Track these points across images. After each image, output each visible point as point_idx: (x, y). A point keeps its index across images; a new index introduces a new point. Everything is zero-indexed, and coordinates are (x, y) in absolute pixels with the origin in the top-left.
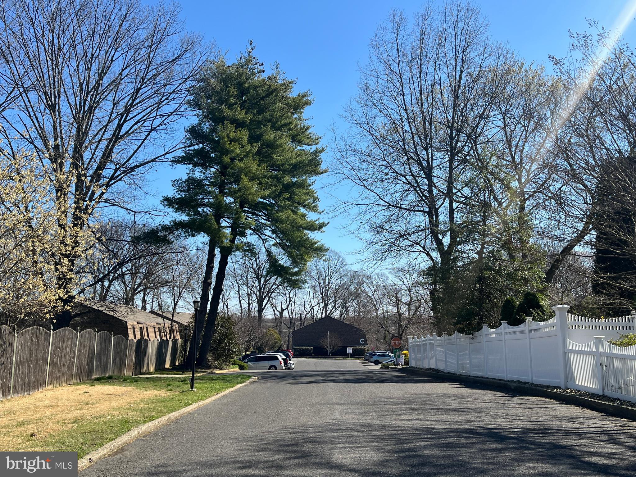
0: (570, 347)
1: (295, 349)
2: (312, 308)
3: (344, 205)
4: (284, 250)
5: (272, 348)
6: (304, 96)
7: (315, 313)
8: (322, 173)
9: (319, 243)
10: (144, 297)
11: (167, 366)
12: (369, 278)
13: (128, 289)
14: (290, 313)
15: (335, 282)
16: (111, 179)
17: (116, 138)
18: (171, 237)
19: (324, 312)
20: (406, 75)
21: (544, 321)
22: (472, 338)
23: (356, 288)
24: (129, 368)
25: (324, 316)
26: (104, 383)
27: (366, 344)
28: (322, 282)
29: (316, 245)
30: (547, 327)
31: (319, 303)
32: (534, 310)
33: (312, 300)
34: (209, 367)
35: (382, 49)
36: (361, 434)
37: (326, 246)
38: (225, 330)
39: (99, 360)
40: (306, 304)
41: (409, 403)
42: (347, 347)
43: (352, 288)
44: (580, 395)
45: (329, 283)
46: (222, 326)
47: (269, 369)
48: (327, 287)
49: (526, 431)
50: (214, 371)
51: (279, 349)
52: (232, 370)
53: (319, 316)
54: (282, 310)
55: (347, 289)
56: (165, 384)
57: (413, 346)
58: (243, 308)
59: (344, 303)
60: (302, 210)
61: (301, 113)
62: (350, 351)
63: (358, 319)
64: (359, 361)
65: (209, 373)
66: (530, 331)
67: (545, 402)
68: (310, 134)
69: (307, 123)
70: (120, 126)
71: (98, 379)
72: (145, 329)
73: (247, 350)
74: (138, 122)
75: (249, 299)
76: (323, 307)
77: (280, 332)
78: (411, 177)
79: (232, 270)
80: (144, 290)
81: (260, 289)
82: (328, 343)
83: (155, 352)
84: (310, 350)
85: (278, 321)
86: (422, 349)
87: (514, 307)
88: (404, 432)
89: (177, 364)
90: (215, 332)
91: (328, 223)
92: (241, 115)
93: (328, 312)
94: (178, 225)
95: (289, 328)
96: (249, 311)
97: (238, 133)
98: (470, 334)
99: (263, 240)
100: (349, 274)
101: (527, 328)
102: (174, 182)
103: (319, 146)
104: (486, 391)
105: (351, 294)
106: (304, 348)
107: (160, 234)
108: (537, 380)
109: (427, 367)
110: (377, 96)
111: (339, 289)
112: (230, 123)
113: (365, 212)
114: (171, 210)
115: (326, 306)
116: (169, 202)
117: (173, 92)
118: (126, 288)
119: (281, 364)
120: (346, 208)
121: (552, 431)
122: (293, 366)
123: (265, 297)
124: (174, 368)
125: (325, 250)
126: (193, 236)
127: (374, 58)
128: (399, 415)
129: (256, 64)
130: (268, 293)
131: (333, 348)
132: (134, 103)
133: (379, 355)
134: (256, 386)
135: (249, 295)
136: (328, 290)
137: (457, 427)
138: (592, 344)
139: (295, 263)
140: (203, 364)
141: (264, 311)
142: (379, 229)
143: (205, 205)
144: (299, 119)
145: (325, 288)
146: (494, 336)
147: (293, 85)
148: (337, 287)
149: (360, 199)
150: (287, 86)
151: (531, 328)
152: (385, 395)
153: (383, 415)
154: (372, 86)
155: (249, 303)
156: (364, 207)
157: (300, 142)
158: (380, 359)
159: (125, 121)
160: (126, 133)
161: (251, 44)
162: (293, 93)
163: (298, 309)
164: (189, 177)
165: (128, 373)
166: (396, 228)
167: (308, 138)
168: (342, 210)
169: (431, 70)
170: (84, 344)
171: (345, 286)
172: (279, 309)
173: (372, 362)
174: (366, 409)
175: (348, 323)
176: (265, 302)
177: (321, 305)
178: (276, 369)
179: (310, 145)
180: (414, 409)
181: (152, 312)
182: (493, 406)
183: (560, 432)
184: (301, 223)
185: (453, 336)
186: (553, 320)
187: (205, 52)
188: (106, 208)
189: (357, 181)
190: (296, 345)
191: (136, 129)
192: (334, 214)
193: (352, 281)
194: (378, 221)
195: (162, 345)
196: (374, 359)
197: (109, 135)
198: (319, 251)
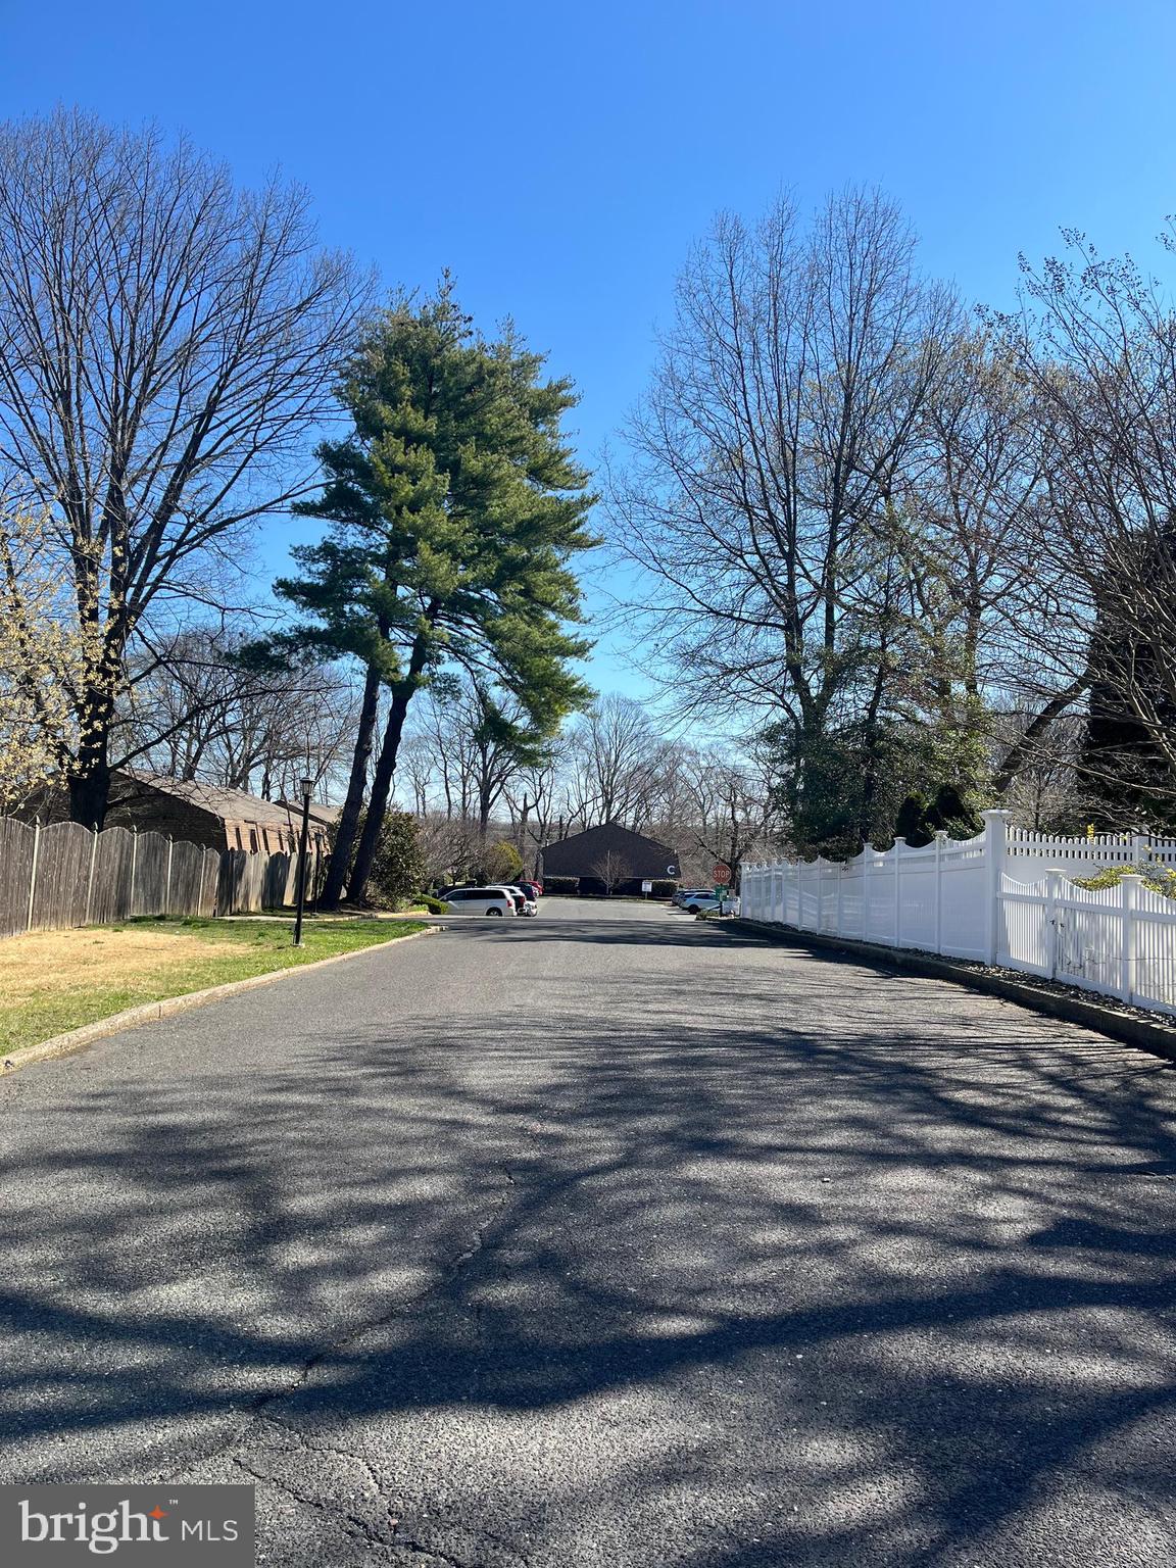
0: (1006, 890)
1: (545, 880)
2: (582, 807)
3: (625, 610)
4: (516, 693)
5: (503, 878)
6: (560, 388)
7: (588, 816)
8: (591, 546)
9: (579, 682)
10: (266, 775)
11: (288, 901)
12: (694, 753)
13: (236, 757)
14: (541, 813)
15: (629, 759)
16: (180, 543)
17: (188, 465)
18: (293, 660)
19: (604, 815)
20: (747, 348)
21: (968, 838)
22: (845, 869)
23: (666, 772)
24: (207, 902)
25: (604, 822)
26: (150, 928)
27: (678, 874)
28: (603, 759)
29: (575, 686)
30: (972, 849)
31: (595, 798)
32: (952, 819)
33: (583, 792)
34: (369, 906)
35: (701, 296)
36: (550, 1035)
37: (594, 687)
38: (400, 839)
39: (143, 881)
40: (572, 798)
41: (678, 982)
42: (641, 880)
43: (659, 772)
44: (1010, 978)
45: (616, 762)
46: (396, 833)
47: (488, 914)
48: (613, 767)
49: (868, 1039)
50: (374, 914)
51: (517, 878)
52: (414, 913)
53: (595, 821)
54: (527, 809)
55: (650, 772)
56: (257, 933)
57: (749, 881)
58: (453, 801)
59: (643, 799)
60: (552, 617)
61: (554, 422)
62: (647, 887)
63: (668, 828)
64: (662, 906)
65: (364, 917)
66: (942, 858)
67: (942, 989)
68: (568, 465)
69: (563, 445)
70: (197, 440)
71: (136, 920)
72: (261, 834)
73: (456, 877)
74: (231, 432)
75: (464, 786)
76: (604, 806)
77: (522, 850)
78: (757, 558)
79: (435, 730)
80: (268, 761)
81: (485, 767)
82: (608, 870)
83: (261, 876)
84: (574, 882)
85: (518, 829)
86: (763, 885)
87: (921, 811)
88: (634, 1034)
89: (309, 898)
90: (381, 842)
91: (595, 643)
92: (417, 421)
93: (613, 814)
94: (309, 636)
95: (540, 842)
96: (465, 809)
97: (413, 454)
98: (841, 860)
99: (472, 672)
100: (655, 746)
101: (936, 852)
102: (296, 550)
103: (588, 492)
104: (845, 966)
105: (656, 783)
106: (561, 878)
107: (273, 652)
108: (947, 949)
109: (770, 920)
110: (691, 393)
111: (634, 772)
112: (394, 436)
113: (664, 624)
114: (291, 604)
115: (608, 804)
116: (287, 589)
117: (299, 373)
118: (231, 756)
119: (510, 905)
120: (628, 616)
121: (917, 1042)
122: (534, 911)
123: (495, 782)
124: (301, 907)
125: (590, 695)
126: (335, 658)
127: (686, 315)
128: (645, 1002)
129: (458, 318)
130: (500, 776)
131: (617, 881)
132: (223, 396)
133: (698, 897)
134: (431, 942)
135: (464, 779)
136: (614, 774)
137: (739, 1028)
138: (1042, 883)
139: (537, 718)
140: (357, 901)
141: (492, 808)
142: (691, 657)
143: (357, 600)
144: (552, 435)
145: (609, 770)
146: (881, 865)
147: (541, 364)
148: (631, 769)
149: (654, 598)
150: (526, 366)
151: (944, 851)
152: (648, 966)
153: (616, 1001)
154: (683, 374)
155: (464, 793)
156: (661, 615)
157: (549, 483)
158: (700, 903)
159: (206, 431)
160: (208, 455)
161: (446, 277)
162: (538, 384)
163: (556, 807)
164: (325, 543)
165: (203, 911)
166: (726, 657)
167: (566, 474)
168: (621, 619)
169: (795, 340)
170: (109, 855)
171: (647, 769)
172: (521, 806)
173: (684, 909)
174: (589, 989)
175: (648, 836)
176: (494, 792)
177: (600, 802)
178: (501, 915)
179: (569, 488)
180: (680, 993)
181: (281, 803)
182: (837, 992)
183: (931, 1043)
184: (541, 640)
185: (815, 863)
186: (982, 838)
187: (357, 291)
188: (174, 601)
189: (651, 563)
190: (548, 874)
191: (231, 447)
192: (605, 626)
193: (659, 760)
194: (692, 641)
195: (278, 863)
196: (688, 903)
197: (175, 455)
198: (579, 696)
